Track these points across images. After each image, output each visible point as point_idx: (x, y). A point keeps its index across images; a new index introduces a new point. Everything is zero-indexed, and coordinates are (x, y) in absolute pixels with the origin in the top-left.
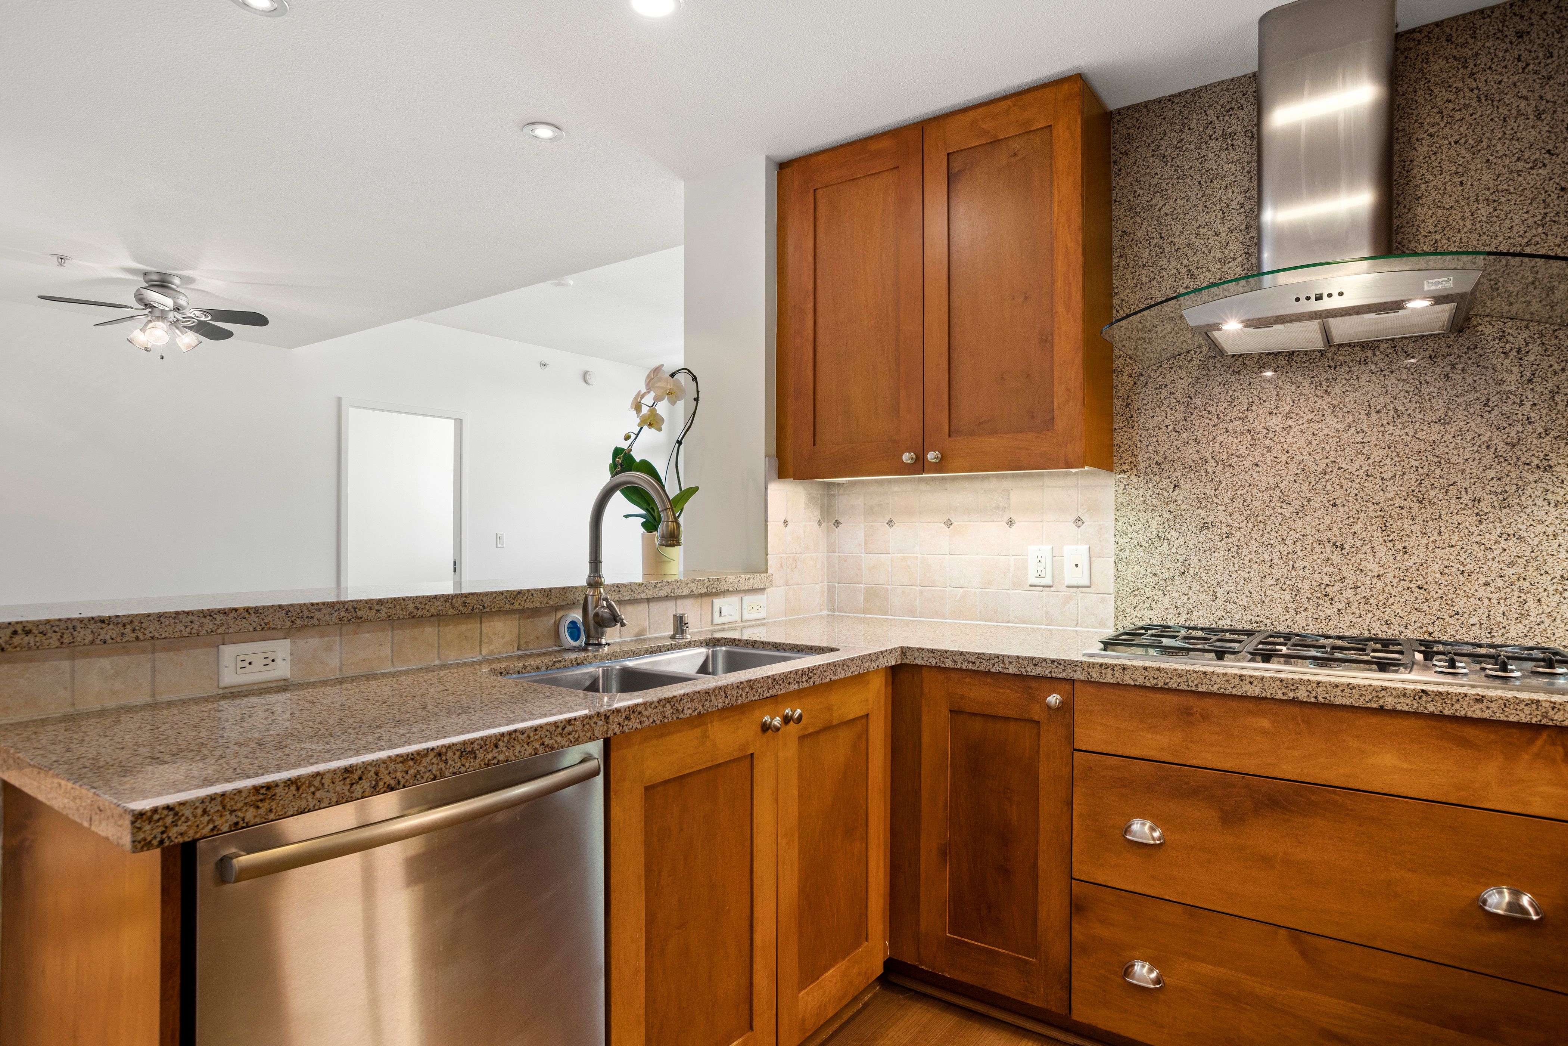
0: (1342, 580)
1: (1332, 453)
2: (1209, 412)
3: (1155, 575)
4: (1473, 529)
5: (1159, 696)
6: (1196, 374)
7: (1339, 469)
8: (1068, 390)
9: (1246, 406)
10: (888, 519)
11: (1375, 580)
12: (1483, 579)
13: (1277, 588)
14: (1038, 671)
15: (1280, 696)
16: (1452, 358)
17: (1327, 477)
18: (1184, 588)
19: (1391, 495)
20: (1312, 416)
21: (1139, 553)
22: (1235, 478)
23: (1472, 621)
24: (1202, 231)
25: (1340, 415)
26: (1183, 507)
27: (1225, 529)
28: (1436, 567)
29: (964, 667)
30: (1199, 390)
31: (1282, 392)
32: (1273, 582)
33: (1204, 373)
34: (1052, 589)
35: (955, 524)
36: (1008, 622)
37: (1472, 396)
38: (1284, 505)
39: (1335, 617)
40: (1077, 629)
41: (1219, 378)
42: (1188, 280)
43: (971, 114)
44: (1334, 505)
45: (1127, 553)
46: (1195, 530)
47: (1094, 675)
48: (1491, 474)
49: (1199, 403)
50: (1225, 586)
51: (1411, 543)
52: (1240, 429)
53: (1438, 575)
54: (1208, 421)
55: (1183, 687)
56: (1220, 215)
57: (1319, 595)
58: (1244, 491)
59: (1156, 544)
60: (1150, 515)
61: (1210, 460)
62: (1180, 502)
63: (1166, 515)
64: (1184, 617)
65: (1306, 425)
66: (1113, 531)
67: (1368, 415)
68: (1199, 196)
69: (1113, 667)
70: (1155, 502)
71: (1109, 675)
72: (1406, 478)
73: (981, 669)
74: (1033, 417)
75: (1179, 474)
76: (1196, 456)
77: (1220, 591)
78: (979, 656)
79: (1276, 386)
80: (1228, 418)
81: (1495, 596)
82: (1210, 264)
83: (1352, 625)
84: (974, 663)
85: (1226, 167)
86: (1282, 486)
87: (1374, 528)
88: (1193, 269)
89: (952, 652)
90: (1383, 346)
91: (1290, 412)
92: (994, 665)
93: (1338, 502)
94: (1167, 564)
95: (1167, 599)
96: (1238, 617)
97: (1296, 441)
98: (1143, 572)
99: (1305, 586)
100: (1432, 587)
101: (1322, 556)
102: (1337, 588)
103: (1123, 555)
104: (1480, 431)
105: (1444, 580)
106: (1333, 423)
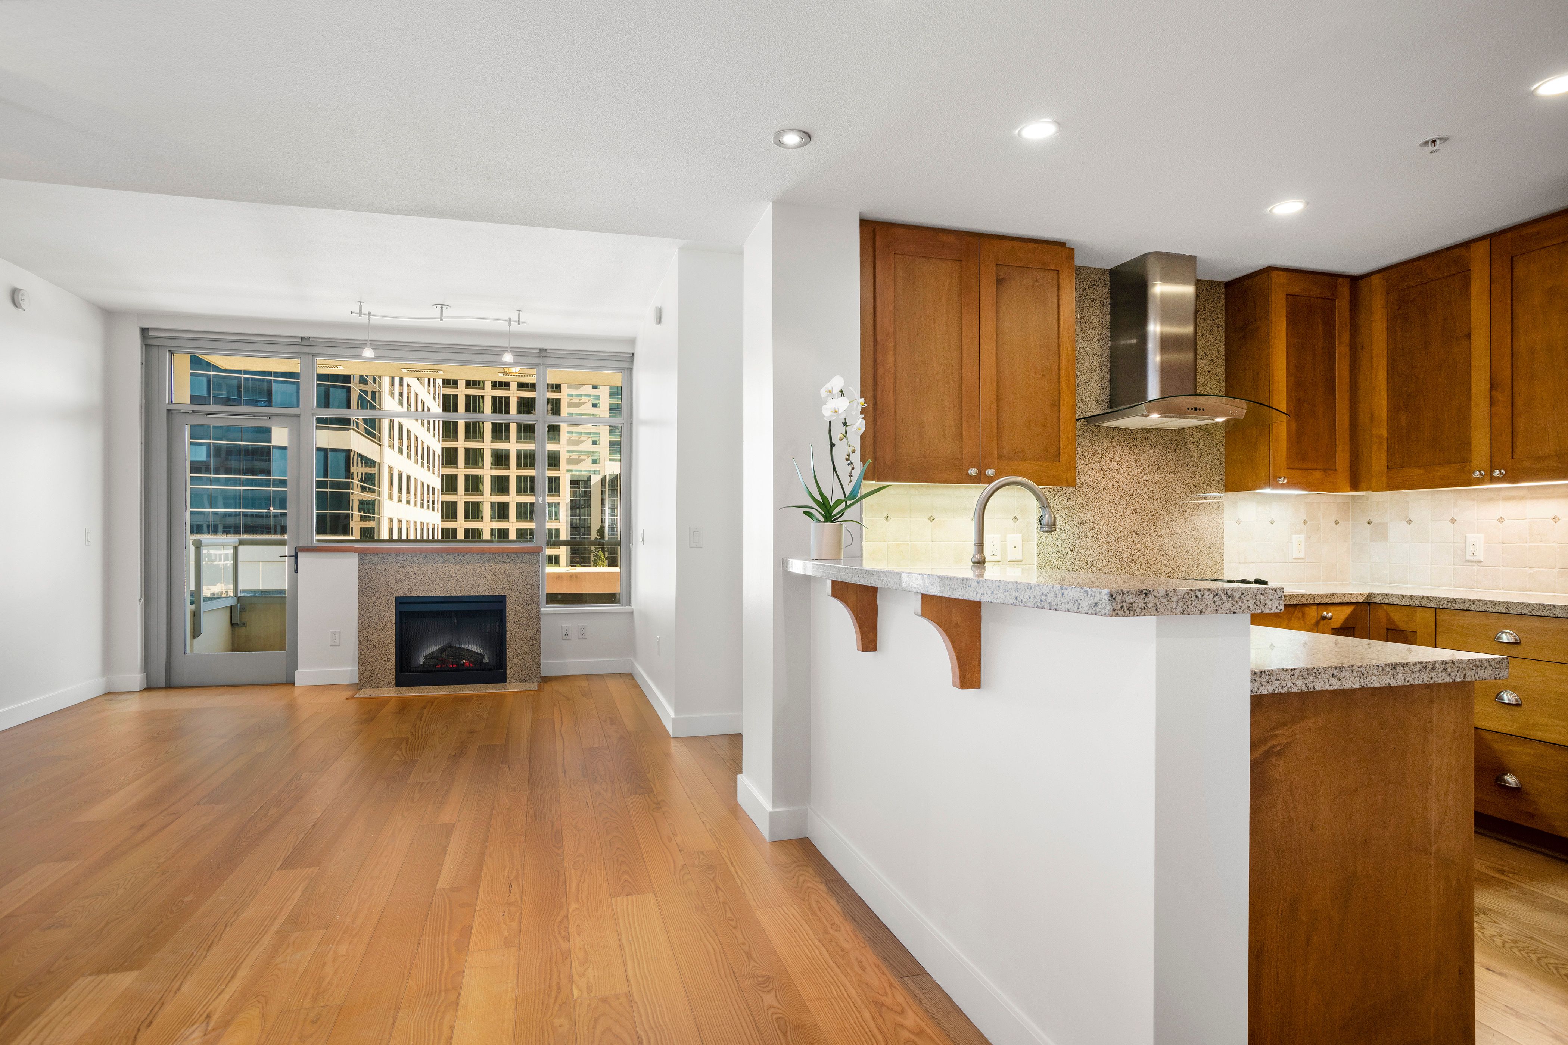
1: (1135, 485)
2: (1085, 457)
4: (1183, 525)
7: (1138, 493)
8: (1068, 438)
9: (1101, 455)
10: (885, 515)
11: (1151, 551)
12: (1186, 549)
16: (1177, 442)
17: (1134, 497)
18: (1072, 559)
19: (1156, 508)
20: (1127, 464)
22: (1096, 496)
23: (1183, 569)
24: (1082, 351)
25: (1138, 465)
26: (1072, 511)
27: (1092, 525)
28: (1171, 545)
30: (1080, 443)
31: (1116, 449)
32: (1111, 554)
33: (1082, 433)
34: (1000, 563)
35: (936, 519)
37: (1183, 461)
38: (1116, 511)
39: (1136, 572)
41: (1089, 437)
43: (1012, 243)
44: (1136, 512)
45: (1044, 539)
46: (1077, 525)
48: (1189, 499)
49: (1080, 451)
50: (1092, 557)
51: (1163, 532)
52: (1098, 468)
53: (1172, 548)
54: (1083, 462)
56: (1089, 343)
57: (1130, 560)
58: (1099, 503)
59: (1059, 533)
60: (1056, 516)
61: (1085, 484)
62: (1070, 508)
63: (1064, 516)
65: (1125, 469)
67: (1149, 466)
68: (1080, 330)
70: (1058, 508)
72: (1162, 499)
74: (1046, 452)
75: (1070, 491)
77: (1089, 560)
79: (1113, 446)
80: (1093, 461)
81: (1190, 557)
82: (1085, 371)
85: (1092, 317)
86: (1115, 501)
87: (1151, 524)
88: (1077, 371)
90: (1154, 432)
91: (1119, 461)
93: (1138, 511)
94: (1065, 545)
95: (1064, 566)
97: (1121, 477)
98: (1052, 550)
99: (1125, 555)
100: (1170, 554)
101: (1132, 540)
102: (1137, 556)
103: (1042, 540)
104: (1186, 479)
105: (1174, 550)
106: (1135, 469)
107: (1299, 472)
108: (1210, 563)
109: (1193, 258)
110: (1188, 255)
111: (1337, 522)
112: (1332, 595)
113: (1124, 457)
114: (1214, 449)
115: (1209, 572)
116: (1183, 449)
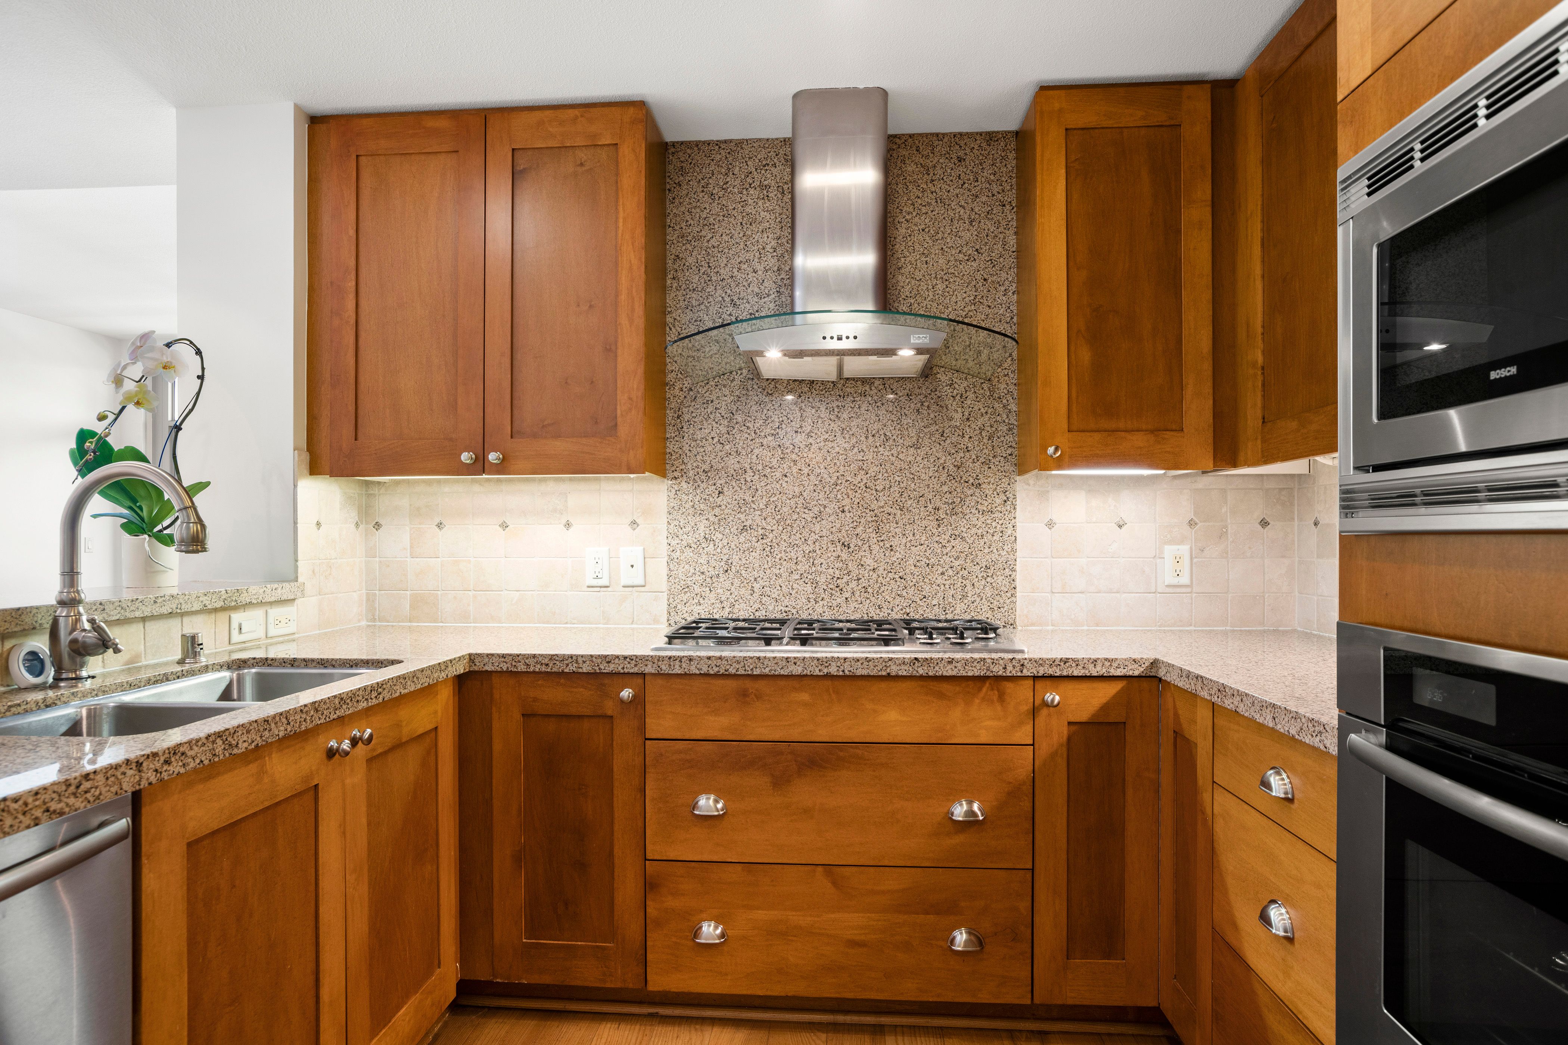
0: (849, 573)
1: (841, 467)
2: (748, 428)
3: (703, 573)
4: (935, 531)
5: (720, 682)
6: (737, 393)
7: (847, 481)
8: (630, 399)
9: (777, 424)
10: (437, 521)
11: (871, 573)
12: (941, 570)
13: (801, 582)
14: (611, 668)
15: (817, 673)
16: (921, 397)
17: (838, 488)
18: (727, 584)
19: (882, 504)
20: (826, 436)
21: (688, 553)
22: (769, 487)
23: (934, 602)
24: (744, 266)
25: (847, 436)
26: (726, 511)
27: (761, 532)
28: (911, 562)
29: (537, 670)
30: (740, 407)
31: (805, 414)
32: (798, 577)
33: (744, 392)
34: (609, 589)
35: (511, 526)
36: (566, 623)
37: (933, 428)
38: (806, 511)
39: (844, 605)
40: (633, 626)
41: (756, 398)
42: (731, 309)
43: (538, 115)
44: (843, 511)
45: (678, 554)
46: (736, 532)
47: (664, 667)
48: (945, 488)
49: (740, 419)
50: (761, 582)
51: (895, 542)
52: (773, 444)
53: (913, 567)
54: (746, 435)
55: (741, 672)
56: (757, 254)
57: (832, 586)
58: (776, 498)
59: (703, 545)
60: (698, 519)
61: (748, 470)
63: (712, 519)
64: (727, 610)
65: (822, 444)
66: (665, 534)
67: (867, 438)
68: (741, 235)
69: (680, 659)
70: (702, 506)
71: (677, 667)
72: (892, 490)
73: (554, 670)
74: (596, 423)
75: (723, 481)
76: (737, 466)
77: (757, 586)
78: (552, 657)
79: (801, 409)
80: (763, 434)
81: (948, 582)
82: (750, 297)
83: (856, 610)
84: (547, 665)
85: (762, 213)
86: (805, 494)
87: (871, 530)
88: (735, 299)
89: (524, 655)
90: (877, 383)
91: (811, 431)
92: (567, 665)
93: (846, 509)
94: (713, 563)
95: (713, 595)
96: (771, 608)
97: (815, 456)
98: (692, 571)
99: (822, 579)
100: (909, 577)
101: (834, 554)
102: (845, 580)
103: (674, 555)
104: (939, 455)
105: (916, 571)
106: (841, 443)
107: (1097, 436)
108: (988, 591)
109: (884, 94)
111: (1264, 523)
112: (1066, 661)
113: (820, 425)
114: (996, 405)
115: (985, 608)
116: (934, 407)
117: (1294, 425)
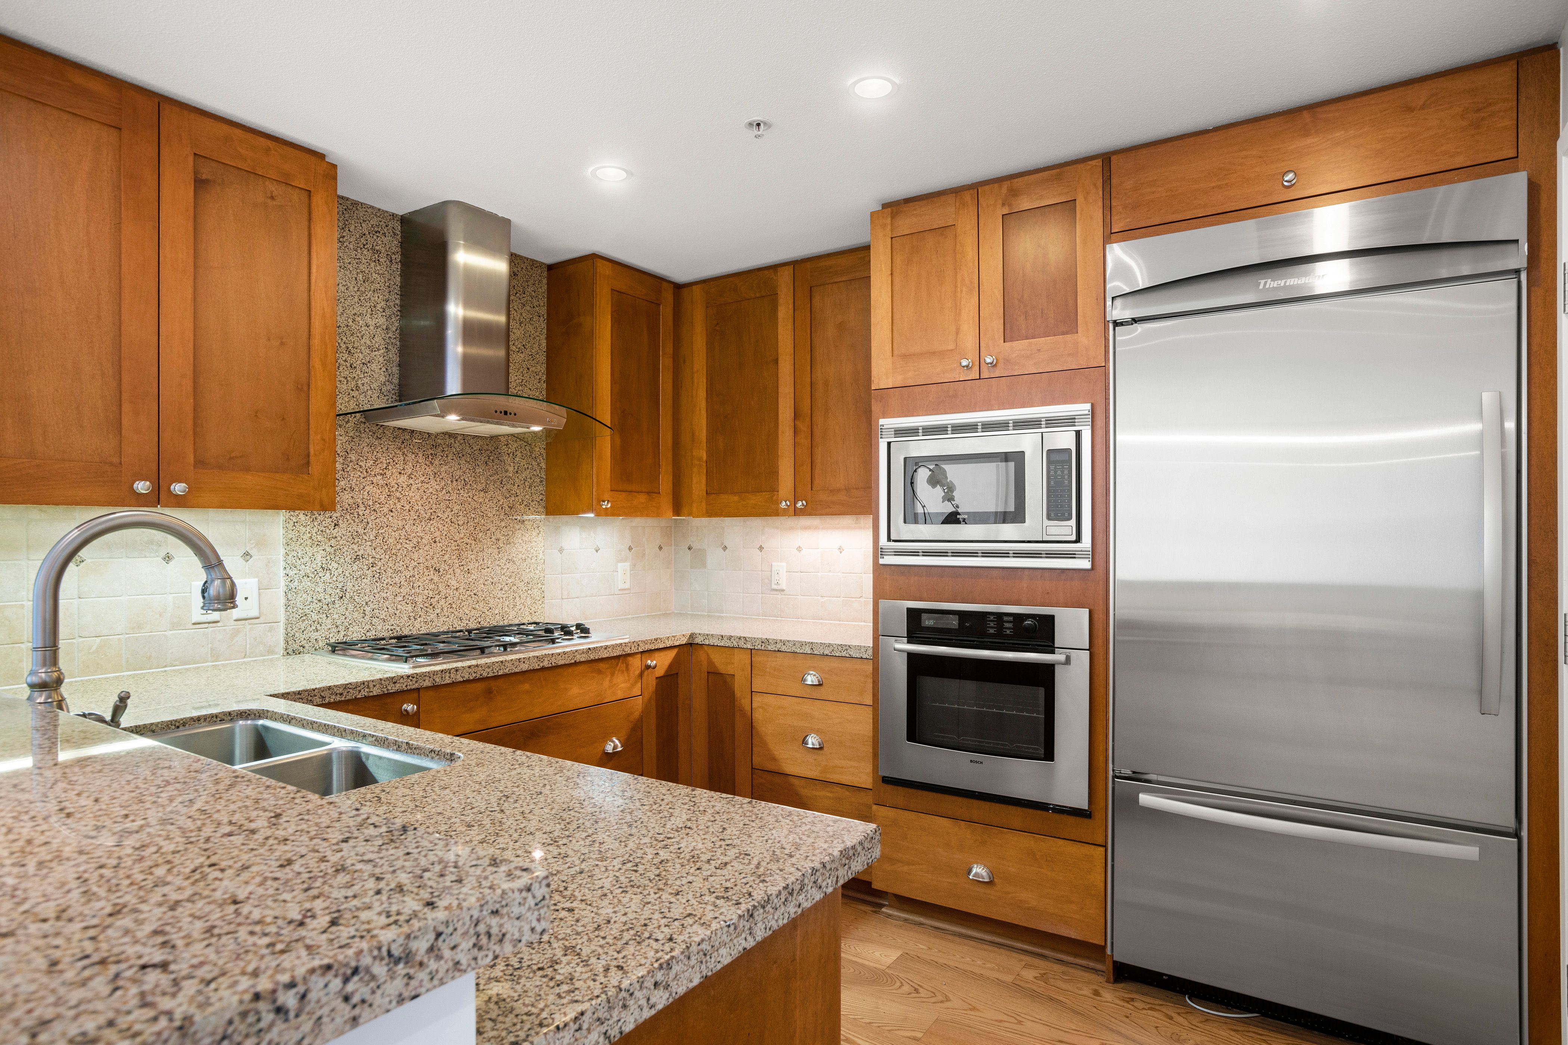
0: (439, 594)
2: (361, 467)
3: (320, 601)
4: (496, 556)
5: (473, 685)
6: (351, 434)
8: (324, 440)
9: (385, 465)
11: (455, 592)
12: (500, 586)
13: (403, 603)
14: (397, 687)
16: (488, 452)
18: (342, 610)
19: (462, 536)
20: (423, 478)
21: (306, 582)
22: (378, 520)
23: (497, 612)
24: (358, 319)
25: (438, 479)
26: (341, 543)
27: (371, 560)
28: (481, 582)
29: (332, 700)
31: (407, 458)
32: (401, 599)
33: (357, 434)
34: (219, 624)
36: (166, 666)
37: (496, 477)
38: (407, 542)
39: (436, 619)
40: (246, 660)
41: (367, 440)
42: (347, 355)
43: (226, 129)
44: (435, 542)
45: (296, 584)
46: (350, 561)
47: (437, 680)
48: (503, 524)
49: (354, 458)
50: (371, 605)
51: (471, 566)
52: (381, 482)
53: (482, 586)
54: (359, 473)
55: (491, 674)
56: (369, 310)
57: (426, 605)
58: (383, 531)
59: (320, 575)
60: (315, 550)
61: (361, 505)
62: (339, 538)
63: (328, 549)
64: (342, 633)
65: (420, 485)
66: (282, 564)
67: (452, 481)
68: (356, 289)
69: (449, 671)
70: (319, 538)
71: (447, 678)
72: (469, 524)
73: (348, 698)
74: (288, 459)
75: (338, 515)
76: (351, 501)
77: (368, 609)
78: (346, 687)
79: (404, 453)
80: (373, 473)
81: (504, 596)
82: (363, 348)
83: (444, 623)
84: (341, 694)
85: (374, 274)
86: (406, 527)
87: (454, 557)
88: (350, 346)
89: (320, 689)
90: (459, 438)
91: (411, 474)
92: (360, 691)
93: (437, 540)
94: (329, 591)
95: (329, 621)
96: (379, 628)
97: (414, 495)
98: (310, 599)
99: (419, 599)
100: (480, 594)
101: (429, 578)
102: (436, 599)
103: (292, 585)
104: (499, 498)
105: (485, 588)
106: (434, 485)
107: (624, 494)
108: (529, 601)
109: (507, 222)
110: (500, 215)
111: (660, 548)
112: (656, 640)
113: (418, 469)
114: (534, 463)
115: (527, 613)
116: (496, 461)
117: (736, 498)
